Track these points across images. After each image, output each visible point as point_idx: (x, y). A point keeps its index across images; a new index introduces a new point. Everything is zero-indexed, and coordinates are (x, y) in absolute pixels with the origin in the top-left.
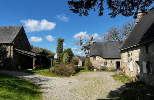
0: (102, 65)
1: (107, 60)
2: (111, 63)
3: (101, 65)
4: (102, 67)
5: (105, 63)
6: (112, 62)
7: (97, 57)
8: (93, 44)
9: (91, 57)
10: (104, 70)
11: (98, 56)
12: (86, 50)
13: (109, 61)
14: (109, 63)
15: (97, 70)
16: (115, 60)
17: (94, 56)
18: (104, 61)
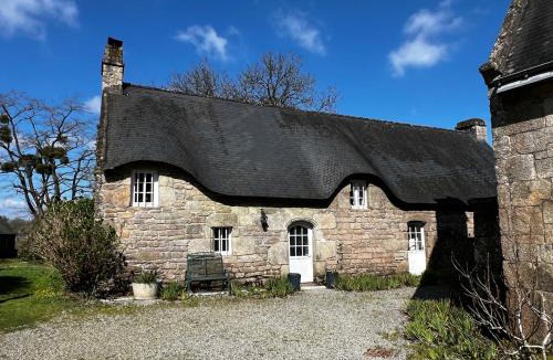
0: (200, 246)
1: (235, 209)
2: (259, 228)
3: (193, 251)
4: (194, 260)
5: (221, 231)
6: (265, 226)
7: (163, 179)
8: (119, 92)
9: (114, 175)
10: (206, 286)
11: (175, 172)
12: (30, 176)
13: (248, 216)
14: (249, 230)
15: (158, 295)
16: (287, 210)
17: (142, 170)
18: (215, 212)
